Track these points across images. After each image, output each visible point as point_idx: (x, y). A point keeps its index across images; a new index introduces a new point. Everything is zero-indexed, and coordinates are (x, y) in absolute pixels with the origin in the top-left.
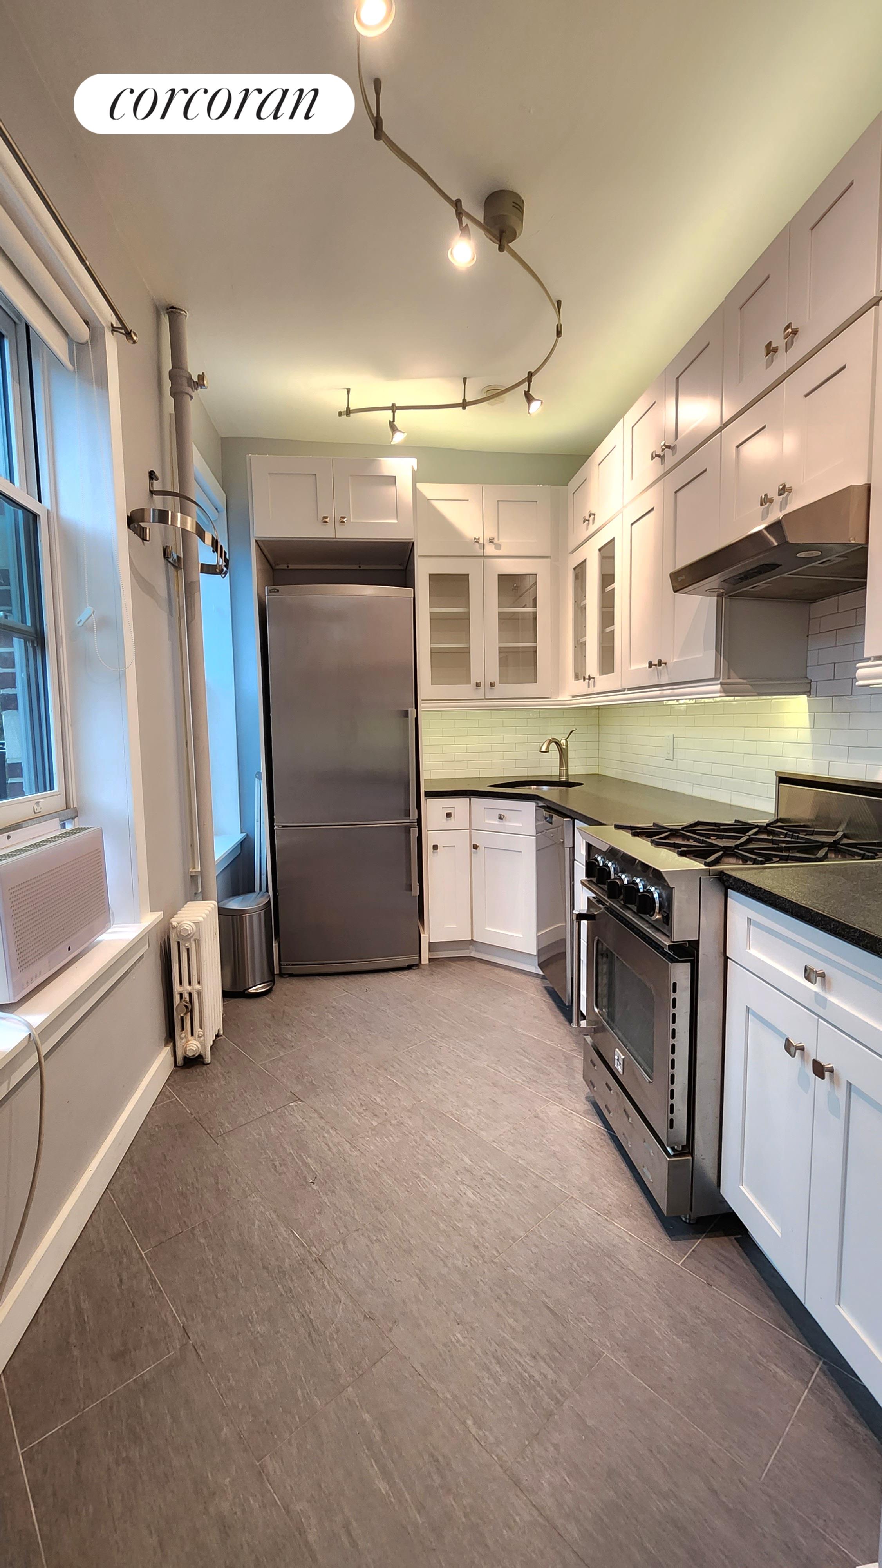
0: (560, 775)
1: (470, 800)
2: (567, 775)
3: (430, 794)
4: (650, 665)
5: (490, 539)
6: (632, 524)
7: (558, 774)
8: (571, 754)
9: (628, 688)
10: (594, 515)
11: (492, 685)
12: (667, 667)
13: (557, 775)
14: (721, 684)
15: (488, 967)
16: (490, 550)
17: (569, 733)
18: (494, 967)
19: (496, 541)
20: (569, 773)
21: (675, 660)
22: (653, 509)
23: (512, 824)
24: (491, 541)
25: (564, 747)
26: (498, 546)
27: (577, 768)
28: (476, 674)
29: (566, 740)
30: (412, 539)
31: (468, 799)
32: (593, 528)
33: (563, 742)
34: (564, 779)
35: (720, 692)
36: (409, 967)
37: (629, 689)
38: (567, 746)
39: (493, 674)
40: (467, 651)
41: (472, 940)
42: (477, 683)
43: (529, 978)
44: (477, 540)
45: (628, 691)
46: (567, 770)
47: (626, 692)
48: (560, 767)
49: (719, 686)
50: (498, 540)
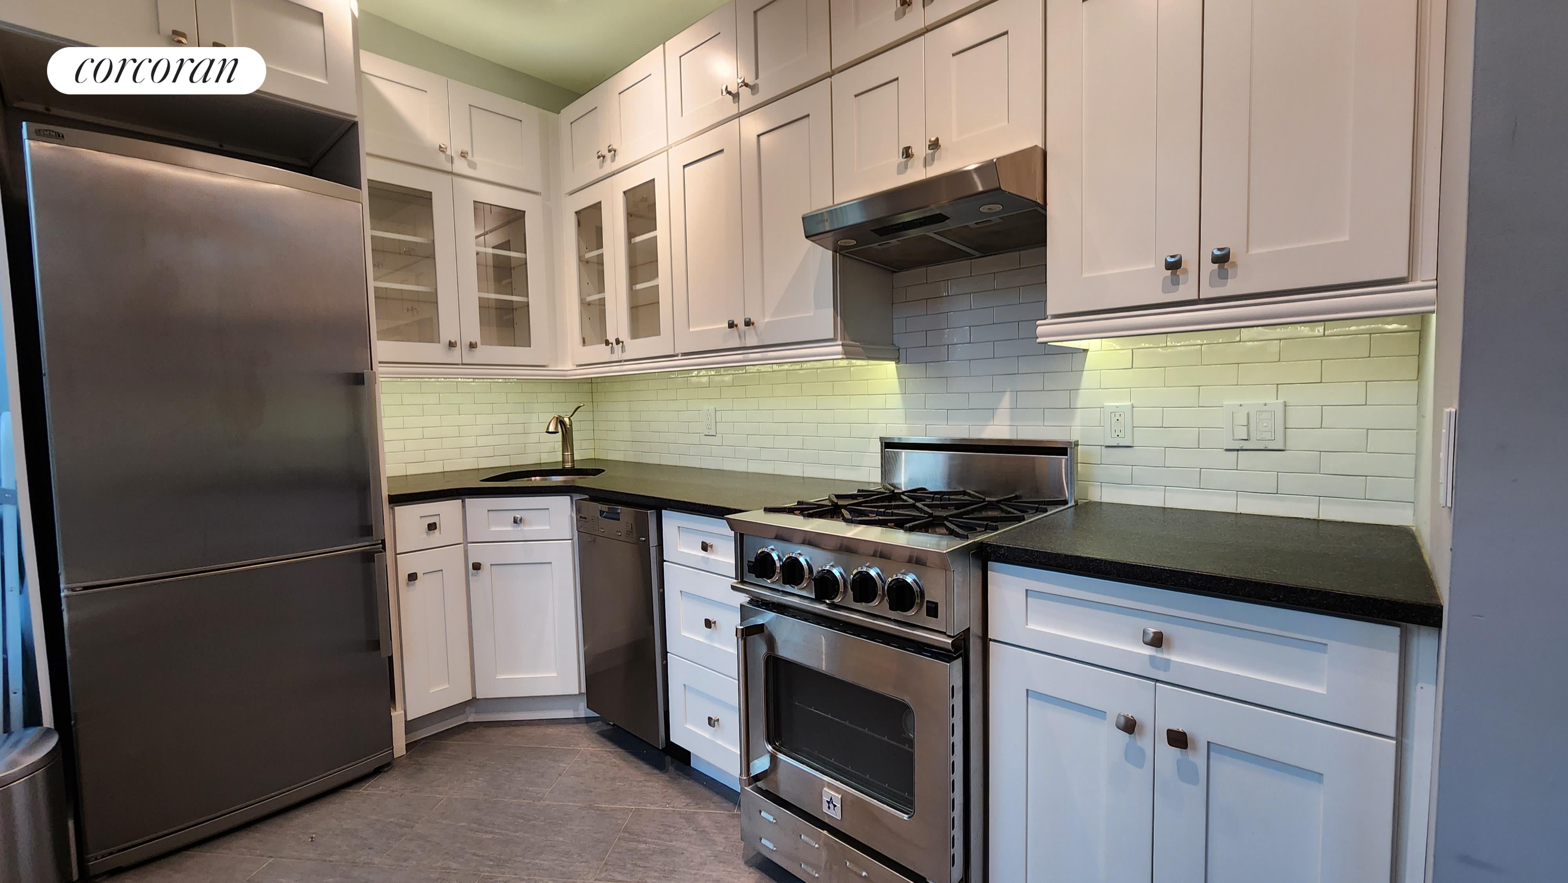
0: (563, 462)
1: (463, 502)
2: (573, 461)
3: (397, 500)
4: (732, 325)
5: (462, 153)
6: (684, 166)
7: (561, 460)
8: (576, 435)
9: (682, 354)
10: (615, 151)
11: (472, 346)
12: (755, 327)
13: (560, 462)
14: (843, 345)
15: (504, 730)
16: (460, 166)
17: (573, 410)
18: (513, 728)
19: (469, 157)
20: (575, 459)
21: (767, 320)
22: (722, 151)
23: (534, 527)
24: (463, 155)
25: (568, 426)
26: (472, 165)
27: (582, 452)
28: (448, 330)
29: (569, 418)
30: (356, 116)
31: (460, 501)
32: (609, 167)
33: (566, 420)
34: (568, 465)
35: (842, 354)
36: (378, 771)
37: (684, 354)
38: (571, 425)
39: (472, 331)
40: (432, 300)
41: (474, 699)
42: (450, 342)
43: (571, 728)
44: (442, 149)
45: (682, 356)
46: (572, 455)
47: (679, 358)
48: (563, 451)
49: (841, 347)
50: (473, 156)
